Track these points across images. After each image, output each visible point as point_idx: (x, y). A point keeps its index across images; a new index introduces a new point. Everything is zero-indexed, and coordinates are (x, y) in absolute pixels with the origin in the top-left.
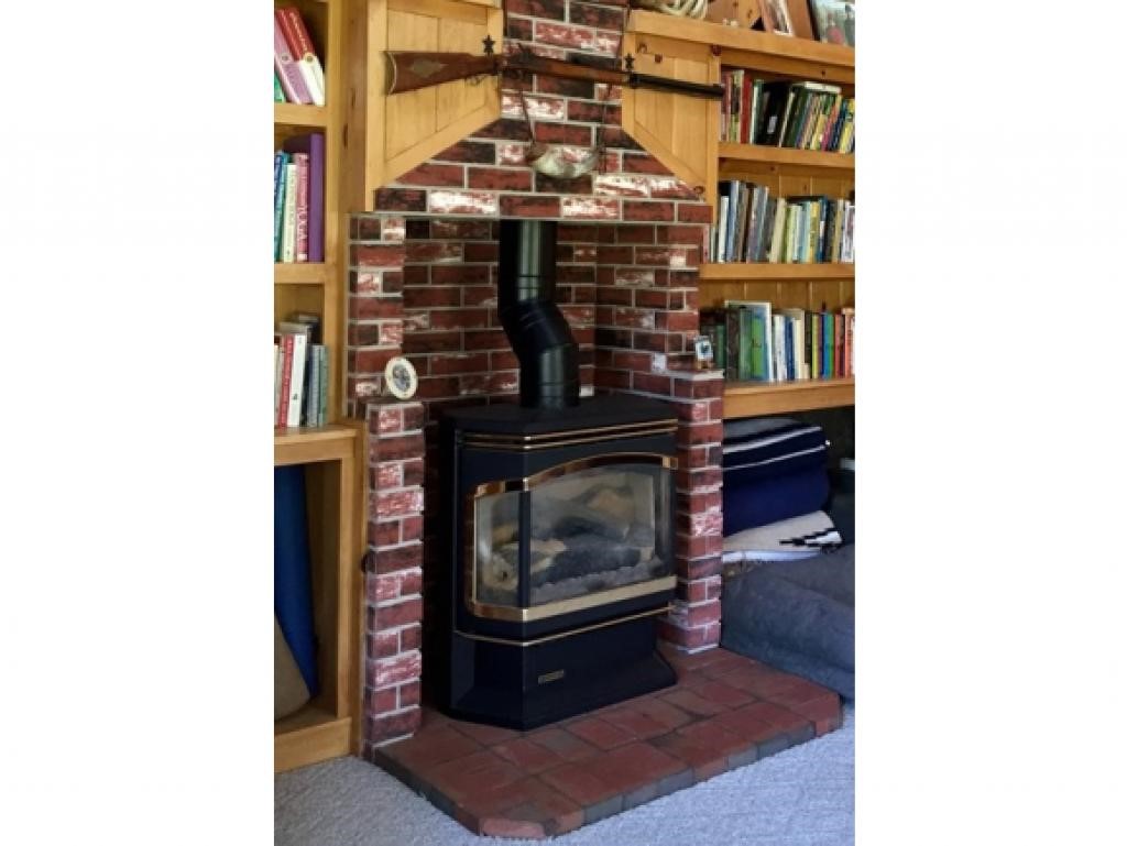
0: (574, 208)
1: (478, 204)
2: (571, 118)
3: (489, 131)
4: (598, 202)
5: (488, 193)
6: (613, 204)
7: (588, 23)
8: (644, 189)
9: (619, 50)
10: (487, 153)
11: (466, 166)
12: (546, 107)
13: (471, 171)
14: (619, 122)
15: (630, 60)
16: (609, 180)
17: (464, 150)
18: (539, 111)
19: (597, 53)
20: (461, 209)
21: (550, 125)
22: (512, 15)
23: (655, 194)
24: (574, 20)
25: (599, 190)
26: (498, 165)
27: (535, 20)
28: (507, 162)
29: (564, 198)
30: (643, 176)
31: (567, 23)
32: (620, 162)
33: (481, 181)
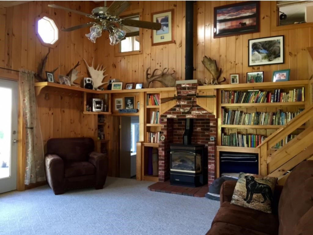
0: (188, 116)
1: (174, 116)
2: (188, 103)
3: (175, 107)
4: (192, 115)
5: (175, 115)
6: (195, 115)
7: (190, 89)
8: (201, 113)
9: (196, 92)
10: (175, 110)
11: (172, 111)
12: (183, 102)
13: (173, 112)
14: (196, 103)
15: (198, 94)
16: (194, 112)
17: (172, 109)
18: (182, 103)
19: (192, 93)
20: (171, 117)
21: (184, 105)
22: (178, 91)
23: (203, 114)
24: (188, 89)
25: (192, 113)
26: (176, 111)
27: (182, 91)
28: (177, 111)
29: (187, 115)
30: (201, 111)
31: (187, 90)
32: (196, 109)
33: (174, 113)
